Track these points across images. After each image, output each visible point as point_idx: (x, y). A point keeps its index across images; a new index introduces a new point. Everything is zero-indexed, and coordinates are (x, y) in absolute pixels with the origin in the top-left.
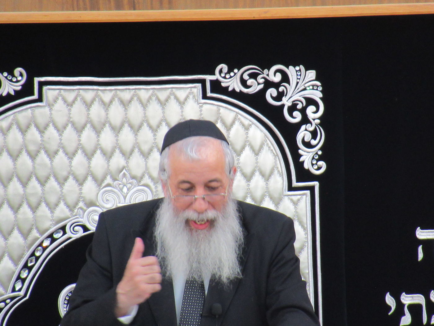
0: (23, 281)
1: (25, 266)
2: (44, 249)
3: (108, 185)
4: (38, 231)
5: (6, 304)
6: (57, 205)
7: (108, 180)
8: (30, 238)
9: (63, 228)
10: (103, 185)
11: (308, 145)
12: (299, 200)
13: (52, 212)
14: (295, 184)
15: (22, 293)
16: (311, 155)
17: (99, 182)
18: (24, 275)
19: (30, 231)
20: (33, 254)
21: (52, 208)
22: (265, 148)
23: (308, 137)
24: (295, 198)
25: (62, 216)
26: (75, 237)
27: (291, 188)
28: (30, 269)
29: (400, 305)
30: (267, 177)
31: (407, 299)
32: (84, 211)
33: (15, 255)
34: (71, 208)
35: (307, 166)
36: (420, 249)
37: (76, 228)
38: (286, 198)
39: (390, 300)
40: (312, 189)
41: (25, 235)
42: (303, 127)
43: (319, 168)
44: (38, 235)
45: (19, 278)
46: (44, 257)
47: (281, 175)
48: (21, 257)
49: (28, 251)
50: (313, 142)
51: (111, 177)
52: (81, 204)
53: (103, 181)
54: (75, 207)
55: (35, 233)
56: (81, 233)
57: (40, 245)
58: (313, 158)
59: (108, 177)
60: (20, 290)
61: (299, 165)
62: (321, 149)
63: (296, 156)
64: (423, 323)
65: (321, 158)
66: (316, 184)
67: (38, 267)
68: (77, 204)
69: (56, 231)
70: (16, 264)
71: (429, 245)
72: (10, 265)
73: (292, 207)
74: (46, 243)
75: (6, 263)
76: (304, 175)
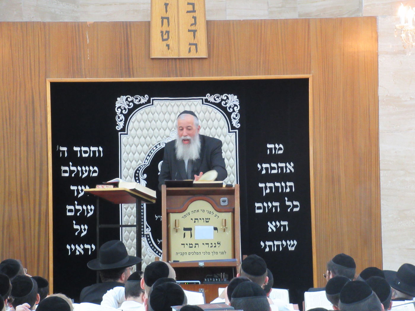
0: (148, 160)
1: (148, 155)
2: (154, 150)
5: (143, 167)
6: (158, 137)
8: (150, 147)
9: (160, 144)
11: (235, 119)
12: (232, 136)
14: (231, 131)
15: (147, 163)
16: (235, 122)
18: (148, 158)
20: (150, 152)
21: (156, 138)
22: (221, 119)
23: (235, 116)
24: (230, 135)
25: (159, 140)
27: (229, 132)
28: (150, 156)
29: (262, 168)
30: (222, 129)
31: (264, 166)
32: (166, 139)
33: (145, 152)
34: (162, 138)
35: (234, 125)
36: (268, 150)
37: (163, 144)
38: (228, 135)
39: (259, 166)
41: (148, 146)
42: (233, 113)
43: (238, 126)
45: (146, 159)
46: (154, 153)
47: (226, 128)
48: (147, 153)
50: (236, 118)
52: (165, 137)
55: (151, 145)
57: (153, 149)
61: (232, 125)
62: (238, 120)
63: (231, 122)
64: (269, 173)
65: (238, 123)
66: (237, 131)
67: (152, 156)
69: (158, 145)
70: (146, 155)
71: (271, 149)
72: (144, 155)
73: (229, 138)
74: (154, 149)
75: (143, 154)
76: (233, 128)
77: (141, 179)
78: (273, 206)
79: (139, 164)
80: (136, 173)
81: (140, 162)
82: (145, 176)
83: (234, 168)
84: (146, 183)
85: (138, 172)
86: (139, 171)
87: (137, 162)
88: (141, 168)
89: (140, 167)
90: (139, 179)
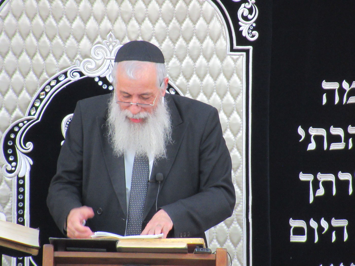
0: (37, 108)
1: (38, 97)
2: (52, 87)
3: (99, 43)
4: (47, 74)
5: (24, 124)
6: (61, 56)
7: (99, 39)
8: (42, 78)
9: (65, 74)
10: (95, 42)
11: (246, 18)
12: (238, 59)
13: (57, 61)
14: (235, 47)
15: (35, 117)
16: (248, 26)
17: (92, 40)
18: (37, 104)
19: (41, 73)
20: (43, 90)
21: (58, 58)
22: (215, 18)
23: (246, 13)
24: (235, 57)
25: (65, 65)
26: (73, 80)
27: (232, 50)
28: (41, 100)
29: (308, 136)
30: (215, 40)
31: (313, 132)
32: (81, 62)
33: (31, 89)
34: (72, 59)
35: (245, 34)
36: (324, 96)
37: (75, 74)
38: (229, 57)
39: (301, 131)
40: (247, 51)
41: (38, 76)
42: (243, 5)
43: (253, 36)
44: (47, 77)
45: (33, 106)
46: (52, 93)
47: (226, 39)
48: (35, 91)
49: (40, 87)
50: (250, 17)
51: (101, 37)
52: (78, 56)
53: (95, 39)
54: (74, 58)
55: (45, 75)
56: (78, 77)
57: (49, 84)
58: (249, 29)
59: (99, 37)
60: (34, 115)
61: (239, 33)
62: (255, 22)
63: (237, 26)
64: (324, 149)
65: (254, 29)
66: (251, 48)
67: (47, 99)
68: (75, 56)
69: (60, 76)
70: (31, 95)
71: (331, 93)
72: (27, 95)
73: (232, 63)
74: (53, 83)
75: (25, 94)
76: (242, 40)
77: (21, 154)
78: (331, 229)
79: (16, 118)
80: (7, 138)
81: (17, 112)
82: (30, 146)
83: (239, 135)
84: (32, 163)
85: (12, 136)
86: (16, 133)
87: (11, 114)
88: (20, 128)
89: (17, 125)
90: (14, 154)
